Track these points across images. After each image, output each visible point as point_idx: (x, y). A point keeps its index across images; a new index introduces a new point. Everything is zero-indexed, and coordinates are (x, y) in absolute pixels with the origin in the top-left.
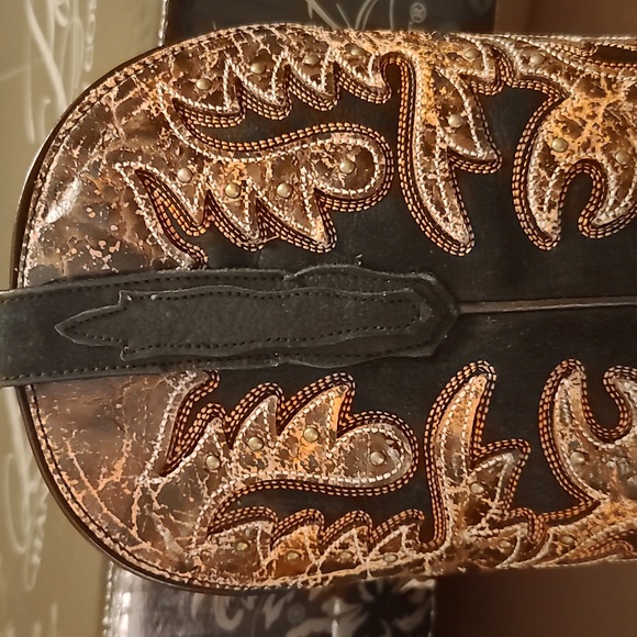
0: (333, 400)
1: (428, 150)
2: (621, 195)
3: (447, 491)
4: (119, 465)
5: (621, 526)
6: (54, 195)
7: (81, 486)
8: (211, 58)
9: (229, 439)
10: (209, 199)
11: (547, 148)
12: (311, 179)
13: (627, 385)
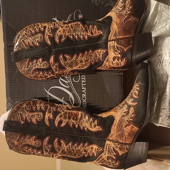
0: (41, 60)
1: (47, 35)
2: (64, 38)
3: (53, 68)
4: (24, 68)
5: (70, 70)
6: (16, 43)
7: (21, 70)
8: (29, 28)
9: (32, 64)
10: (29, 42)
11: (57, 34)
12: (37, 39)
13: (66, 56)
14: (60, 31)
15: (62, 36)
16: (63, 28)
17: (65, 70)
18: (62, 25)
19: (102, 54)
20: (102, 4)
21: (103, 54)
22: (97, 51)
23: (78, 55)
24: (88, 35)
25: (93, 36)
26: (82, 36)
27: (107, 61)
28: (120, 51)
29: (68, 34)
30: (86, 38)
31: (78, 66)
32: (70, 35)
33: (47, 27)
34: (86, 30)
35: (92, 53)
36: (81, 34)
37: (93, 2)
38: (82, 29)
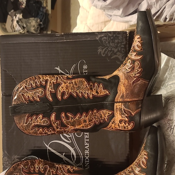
0: (41, 116)
1: (48, 91)
2: (67, 95)
3: (54, 125)
4: (22, 123)
5: (72, 129)
7: (19, 125)
9: (32, 120)
10: (28, 96)
11: (60, 90)
12: (37, 94)
13: (69, 114)
14: (63, 88)
15: (64, 92)
16: (66, 84)
17: (67, 128)
18: (65, 81)
19: (108, 115)
20: (109, 55)
22: (103, 111)
23: (81, 115)
24: (93, 94)
25: (98, 95)
26: (86, 94)
27: (113, 123)
28: (128, 115)
29: (72, 91)
30: (91, 97)
31: (81, 126)
33: (49, 82)
34: (91, 89)
35: (97, 112)
36: (85, 93)
37: (99, 53)
38: (87, 86)
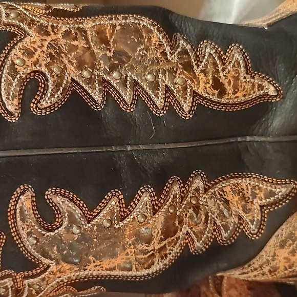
5: (64, 278)
11: (13, 64)
13: (58, 199)
14: (29, 53)
15: (40, 78)
16: (48, 34)
17: (33, 277)
18: (43, 21)
19: (264, 202)
21: (270, 204)
22: (237, 185)
24: (195, 94)
25: (223, 101)
26: (161, 93)
29: (81, 76)
30: (186, 108)
31: (120, 260)
32: (90, 81)
34: (188, 67)
35: (206, 191)
36: (155, 86)
38: (164, 54)
